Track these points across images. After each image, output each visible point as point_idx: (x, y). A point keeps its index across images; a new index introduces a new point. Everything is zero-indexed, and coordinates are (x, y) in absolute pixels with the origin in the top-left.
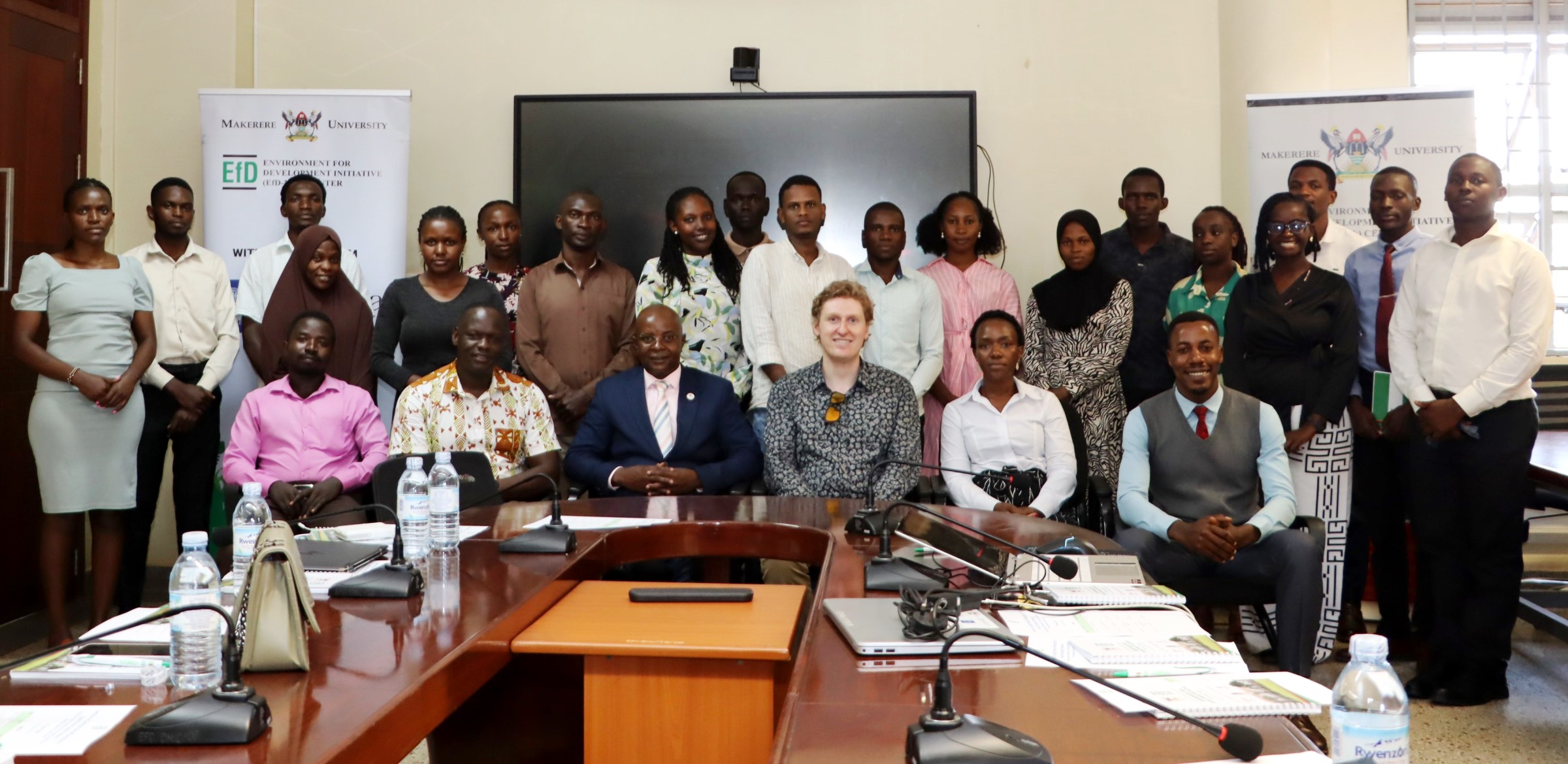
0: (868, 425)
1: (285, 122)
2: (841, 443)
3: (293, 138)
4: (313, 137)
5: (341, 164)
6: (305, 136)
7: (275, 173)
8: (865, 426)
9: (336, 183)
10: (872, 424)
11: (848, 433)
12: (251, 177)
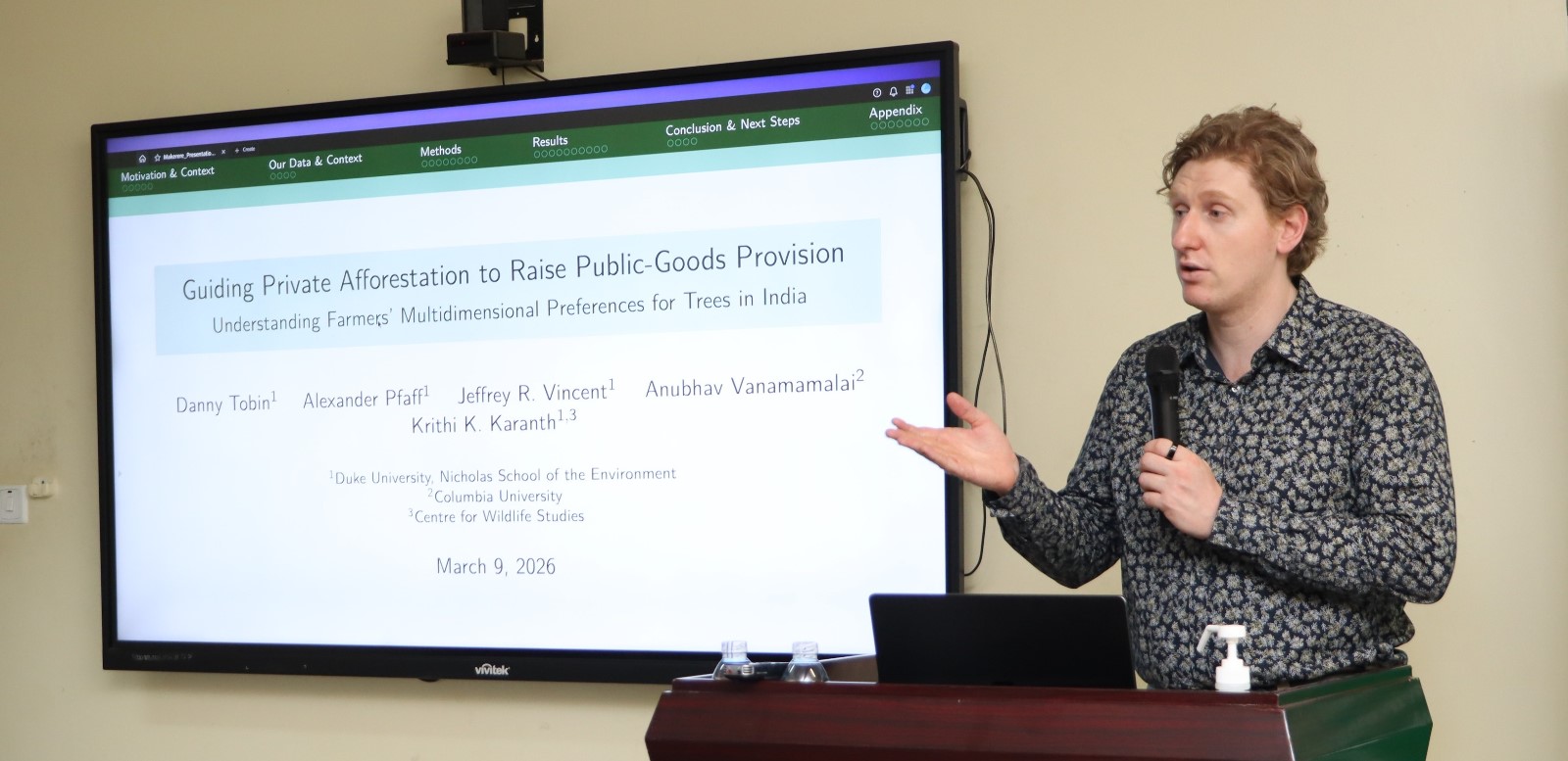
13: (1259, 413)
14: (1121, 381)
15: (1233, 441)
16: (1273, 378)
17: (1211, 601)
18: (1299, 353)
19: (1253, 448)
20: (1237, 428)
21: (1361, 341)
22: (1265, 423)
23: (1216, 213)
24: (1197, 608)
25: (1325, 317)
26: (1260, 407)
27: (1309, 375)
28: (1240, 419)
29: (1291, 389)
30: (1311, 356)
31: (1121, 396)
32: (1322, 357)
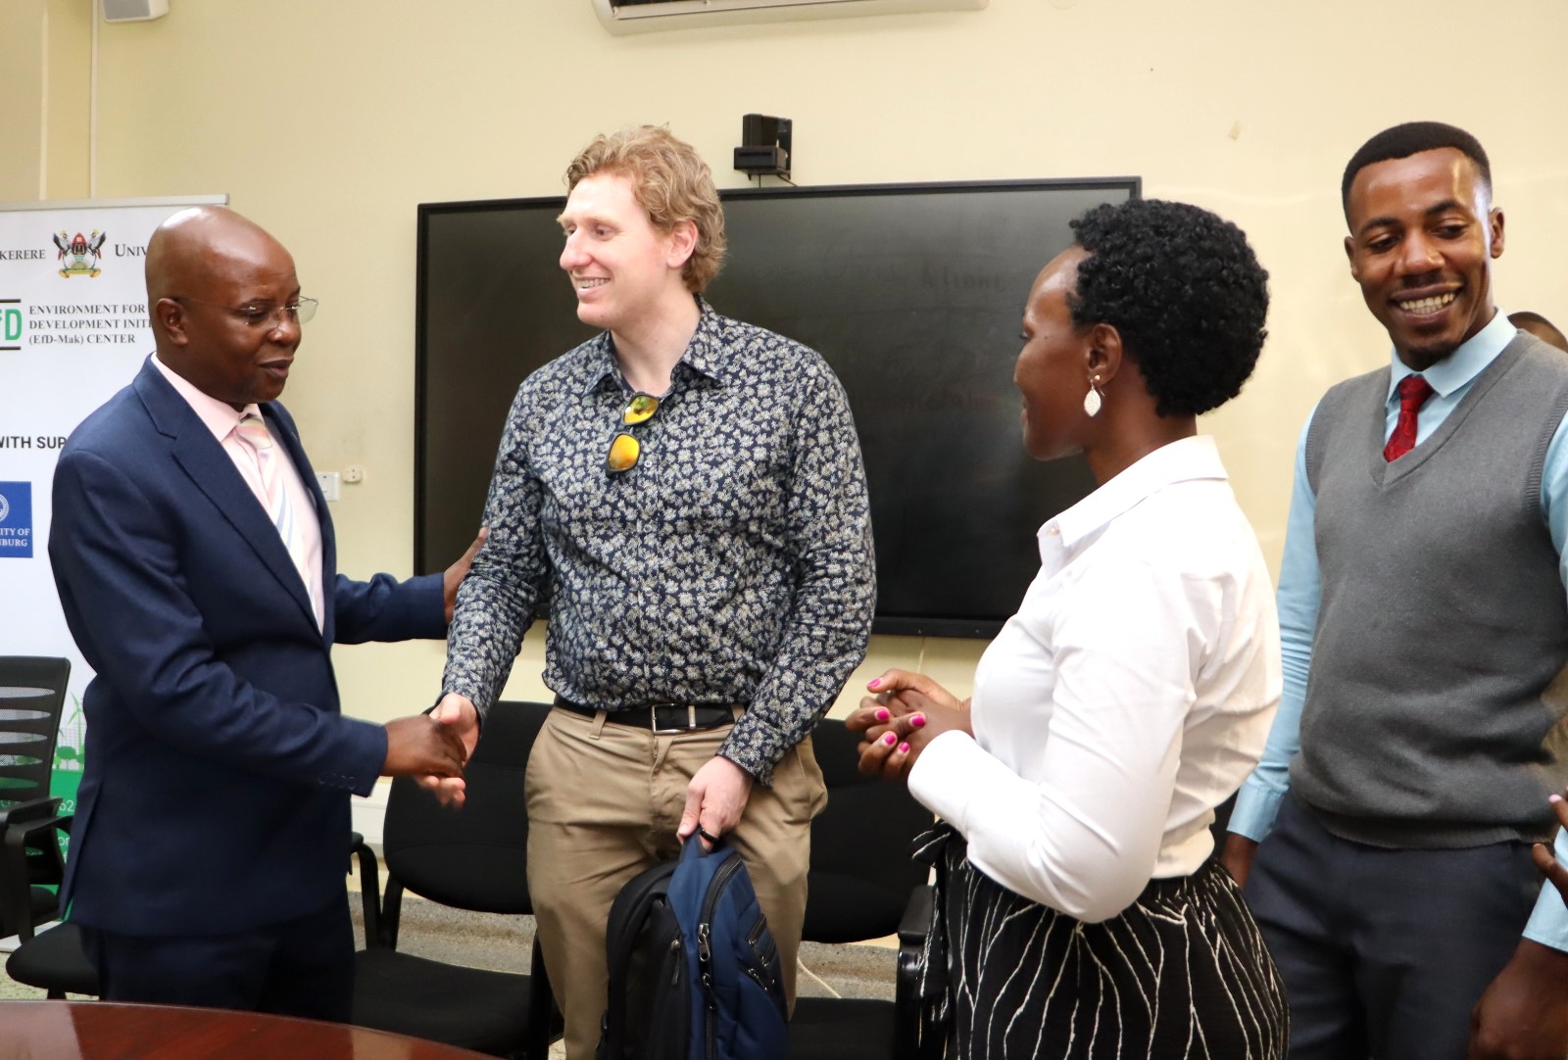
0: (707, 477)
1: (58, 250)
2: (645, 522)
3: (68, 272)
4: (95, 271)
5: (133, 309)
6: (84, 268)
7: (45, 325)
8: (699, 480)
9: (126, 339)
10: (716, 474)
11: (660, 497)
12: (13, 332)
13: (685, 429)
14: (528, 411)
15: (663, 458)
16: (691, 396)
17: (665, 620)
18: (715, 369)
19: (688, 463)
20: (664, 446)
21: (776, 356)
22: (694, 438)
23: (602, 233)
24: (651, 627)
25: (731, 333)
26: (684, 423)
27: (729, 390)
28: (666, 437)
29: (713, 404)
30: (725, 371)
31: (532, 427)
32: (738, 372)
